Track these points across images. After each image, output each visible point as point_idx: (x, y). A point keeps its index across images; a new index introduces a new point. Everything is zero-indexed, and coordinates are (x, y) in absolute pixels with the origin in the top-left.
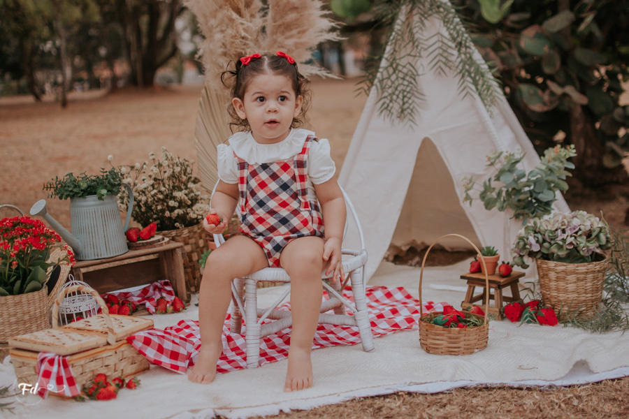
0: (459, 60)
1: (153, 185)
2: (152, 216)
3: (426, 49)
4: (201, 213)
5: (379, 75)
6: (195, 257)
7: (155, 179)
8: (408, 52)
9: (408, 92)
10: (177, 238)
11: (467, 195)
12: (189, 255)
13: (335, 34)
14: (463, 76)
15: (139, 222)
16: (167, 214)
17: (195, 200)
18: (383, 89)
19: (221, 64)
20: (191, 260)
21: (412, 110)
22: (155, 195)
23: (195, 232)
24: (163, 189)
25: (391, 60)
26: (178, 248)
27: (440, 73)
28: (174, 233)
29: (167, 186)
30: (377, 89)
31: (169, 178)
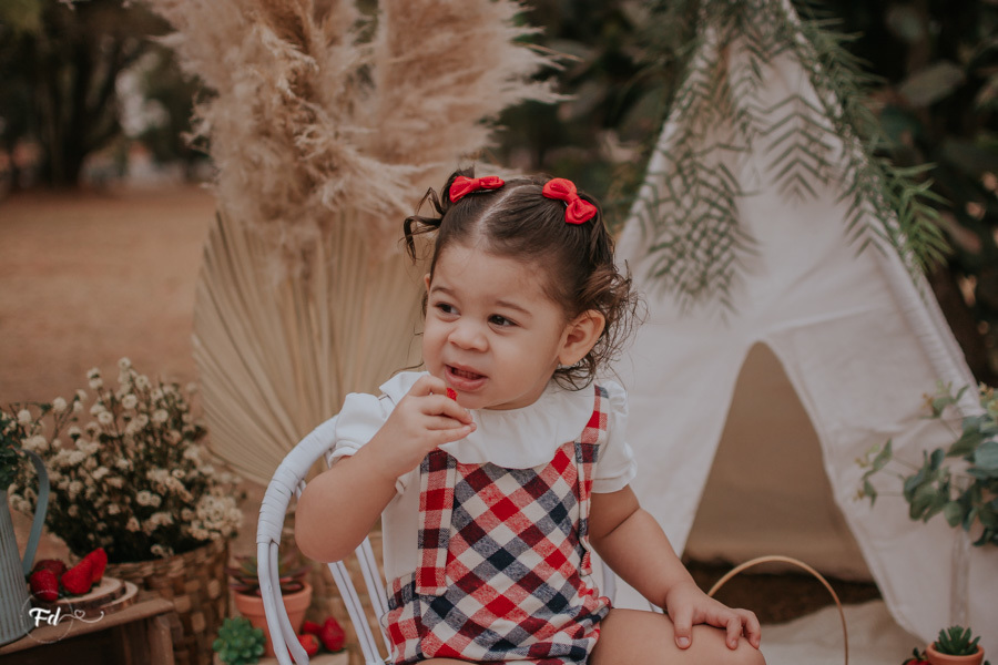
0: (846, 161)
1: (97, 455)
2: (94, 524)
3: (764, 134)
4: (218, 525)
5: (645, 191)
6: (199, 623)
7: (104, 438)
8: (724, 140)
9: (722, 235)
10: (155, 580)
12: (186, 618)
13: (547, 85)
14: (858, 201)
15: (59, 534)
16: (133, 524)
17: (199, 486)
18: (659, 225)
19: (255, 158)
20: (188, 630)
21: (728, 279)
22: (105, 477)
23: (199, 566)
24: (123, 463)
25: (679, 157)
26: (161, 614)
27: (796, 190)
28: (148, 569)
29: (132, 454)
30: (642, 224)
31: (138, 437)
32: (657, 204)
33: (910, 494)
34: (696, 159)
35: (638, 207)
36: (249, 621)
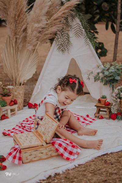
3: (74, 29)
9: (68, 43)
11: (89, 78)
21: (69, 49)
27: (78, 36)
30: (56, 41)
32: (58, 39)
33: (95, 78)
34: (64, 32)
35: (55, 39)
36: (4, 100)
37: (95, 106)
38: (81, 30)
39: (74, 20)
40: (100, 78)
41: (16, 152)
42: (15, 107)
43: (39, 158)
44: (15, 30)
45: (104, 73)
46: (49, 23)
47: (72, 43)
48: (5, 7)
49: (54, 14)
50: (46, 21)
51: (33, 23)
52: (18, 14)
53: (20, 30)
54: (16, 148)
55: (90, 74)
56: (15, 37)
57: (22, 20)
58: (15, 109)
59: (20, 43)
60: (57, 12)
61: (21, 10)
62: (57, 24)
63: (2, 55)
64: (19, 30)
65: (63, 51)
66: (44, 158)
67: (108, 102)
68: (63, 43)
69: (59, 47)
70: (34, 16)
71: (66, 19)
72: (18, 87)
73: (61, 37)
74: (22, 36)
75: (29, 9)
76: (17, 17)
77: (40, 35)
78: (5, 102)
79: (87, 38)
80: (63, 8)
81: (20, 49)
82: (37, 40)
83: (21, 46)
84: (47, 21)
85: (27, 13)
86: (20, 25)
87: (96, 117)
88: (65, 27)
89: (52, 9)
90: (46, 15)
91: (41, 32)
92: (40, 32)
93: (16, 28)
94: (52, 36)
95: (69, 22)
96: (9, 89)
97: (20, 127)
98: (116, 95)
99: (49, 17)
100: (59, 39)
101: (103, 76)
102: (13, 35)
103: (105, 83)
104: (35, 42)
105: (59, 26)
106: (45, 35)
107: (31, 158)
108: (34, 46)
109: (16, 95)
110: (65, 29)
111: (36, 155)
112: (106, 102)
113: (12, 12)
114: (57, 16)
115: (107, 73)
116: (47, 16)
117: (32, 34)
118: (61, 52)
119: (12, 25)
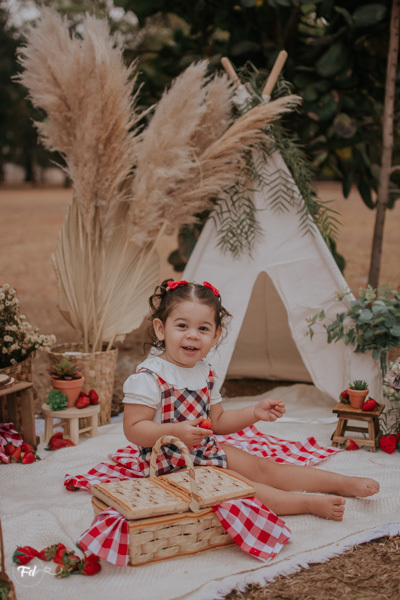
3: (268, 185)
5: (217, 208)
11: (311, 330)
16: (5, 350)
21: (252, 246)
26: (29, 388)
27: (280, 208)
28: (8, 370)
30: (215, 221)
32: (222, 213)
33: (329, 332)
34: (240, 195)
35: (213, 214)
36: (60, 391)
37: (334, 412)
38: (288, 189)
39: (268, 160)
40: (345, 332)
41: (111, 527)
42: (93, 411)
43: (177, 551)
44: (94, 184)
45: (356, 317)
46: (198, 168)
47: (262, 226)
48: (69, 114)
49: (211, 142)
50: (190, 161)
51: (151, 166)
52: (104, 136)
53: (110, 186)
54: (111, 516)
55: (315, 318)
56: (92, 205)
57: (116, 154)
58: (90, 417)
59: (109, 222)
60: (221, 137)
61: (115, 125)
62: (221, 171)
63: (54, 259)
64: (107, 184)
65: (234, 249)
66: (189, 550)
67: (370, 399)
68: (235, 225)
69: (223, 237)
70: (157, 145)
71: (248, 155)
72: (98, 353)
73: (232, 208)
74: (113, 202)
75: (139, 123)
76: (101, 147)
77: (171, 203)
78: (62, 397)
79: (306, 214)
80: (239, 123)
81: (108, 240)
82: (162, 216)
83: (111, 233)
84: (194, 161)
85: (133, 133)
86: (110, 169)
87: (335, 444)
88: (243, 179)
89: (209, 128)
90: (188, 144)
91: (174, 194)
92: (170, 192)
93: (98, 179)
94: (203, 204)
95: (256, 165)
96: (72, 359)
97: (111, 467)
98: (396, 380)
99: (197, 149)
100: (225, 215)
101: (355, 324)
102: (88, 197)
103: (359, 346)
104: (155, 220)
105: (226, 175)
106: (183, 201)
107: (155, 550)
108: (149, 232)
109: (91, 378)
110: (244, 186)
111: (168, 539)
112: (367, 399)
113: (89, 130)
114: (223, 147)
115: (366, 316)
116: (193, 146)
117: (147, 198)
118: (229, 253)
119: (86, 169)
